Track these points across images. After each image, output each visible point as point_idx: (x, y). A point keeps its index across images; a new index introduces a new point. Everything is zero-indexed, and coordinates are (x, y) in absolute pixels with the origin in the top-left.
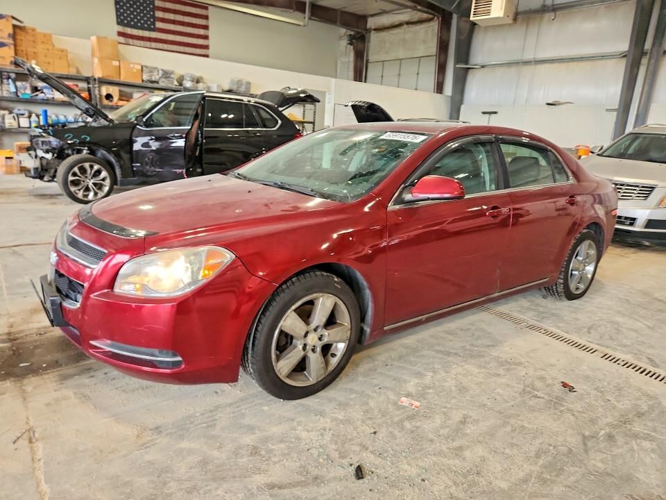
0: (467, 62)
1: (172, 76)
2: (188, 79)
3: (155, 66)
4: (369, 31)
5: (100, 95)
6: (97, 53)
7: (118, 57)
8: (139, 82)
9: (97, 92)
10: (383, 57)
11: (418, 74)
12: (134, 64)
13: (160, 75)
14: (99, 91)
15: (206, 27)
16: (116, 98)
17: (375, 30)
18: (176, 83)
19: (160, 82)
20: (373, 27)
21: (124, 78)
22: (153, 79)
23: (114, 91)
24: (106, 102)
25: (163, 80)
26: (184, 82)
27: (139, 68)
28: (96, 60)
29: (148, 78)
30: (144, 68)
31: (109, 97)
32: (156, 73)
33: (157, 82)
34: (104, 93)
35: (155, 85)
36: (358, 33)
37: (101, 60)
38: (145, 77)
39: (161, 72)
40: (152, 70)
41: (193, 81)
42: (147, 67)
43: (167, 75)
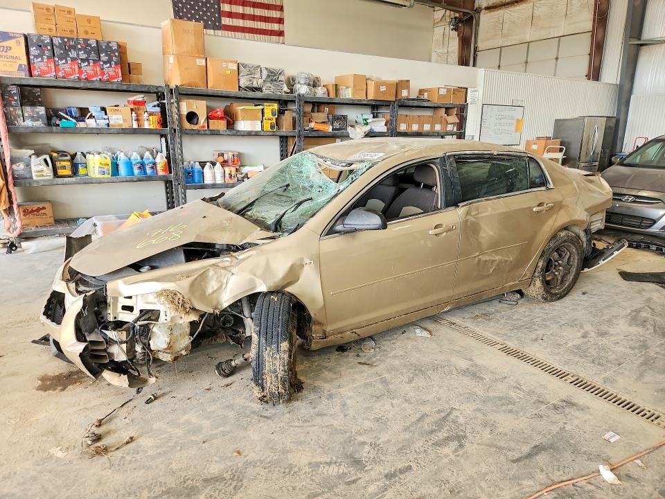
0: (639, 37)
1: (281, 78)
2: (302, 82)
3: (256, 63)
4: (478, 11)
5: (180, 115)
6: (172, 48)
7: (204, 53)
8: (234, 90)
9: (175, 110)
10: (500, 42)
11: (557, 59)
12: (227, 62)
13: (264, 77)
14: (178, 108)
15: (280, 21)
16: (202, 120)
17: (488, 8)
18: (286, 89)
19: (264, 88)
20: (484, 5)
21: (214, 86)
22: (255, 85)
23: (200, 107)
24: (187, 125)
25: (269, 85)
26: (297, 86)
27: (235, 67)
28: (172, 59)
29: (248, 84)
30: (241, 68)
31: (192, 117)
32: (258, 75)
33: (259, 89)
34: (185, 111)
35: (258, 94)
36: (465, 14)
37: (179, 57)
38: (244, 82)
39: (265, 73)
40: (252, 70)
41: (309, 85)
42: (245, 66)
43: (273, 76)
